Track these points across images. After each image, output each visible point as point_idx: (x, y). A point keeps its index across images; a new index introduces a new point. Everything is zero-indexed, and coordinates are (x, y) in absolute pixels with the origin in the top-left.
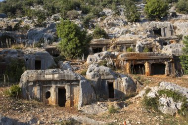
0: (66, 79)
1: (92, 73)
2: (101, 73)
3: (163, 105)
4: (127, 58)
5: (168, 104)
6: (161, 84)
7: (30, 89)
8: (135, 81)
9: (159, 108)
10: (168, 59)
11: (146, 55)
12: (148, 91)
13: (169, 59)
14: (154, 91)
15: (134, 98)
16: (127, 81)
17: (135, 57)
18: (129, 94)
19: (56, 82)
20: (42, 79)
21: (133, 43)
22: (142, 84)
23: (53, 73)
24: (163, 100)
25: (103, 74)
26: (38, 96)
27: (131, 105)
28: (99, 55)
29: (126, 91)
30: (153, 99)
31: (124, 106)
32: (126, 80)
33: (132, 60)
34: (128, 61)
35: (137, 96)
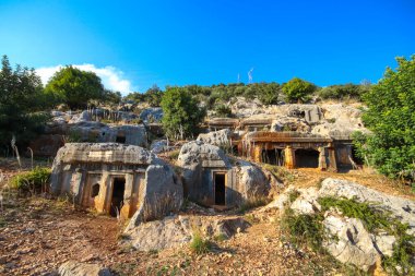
0: (126, 161)
1: (187, 155)
2: (203, 156)
3: (335, 238)
4: (257, 139)
5: (352, 238)
6: (325, 183)
7: (67, 177)
8: (267, 174)
9: (324, 244)
10: (323, 143)
11: (287, 136)
12: (295, 195)
13: (326, 143)
14: (308, 198)
15: (263, 209)
16: (250, 173)
17: (268, 138)
18: (253, 199)
19: (110, 166)
20: (84, 159)
21: (267, 123)
22: (281, 182)
23: (104, 150)
24: (336, 223)
25: (206, 158)
26: (76, 191)
27: (255, 226)
28: (215, 135)
29: (248, 192)
30: (309, 218)
31: (239, 229)
32: (250, 171)
33: (264, 143)
34: (257, 143)
35: (270, 205)
